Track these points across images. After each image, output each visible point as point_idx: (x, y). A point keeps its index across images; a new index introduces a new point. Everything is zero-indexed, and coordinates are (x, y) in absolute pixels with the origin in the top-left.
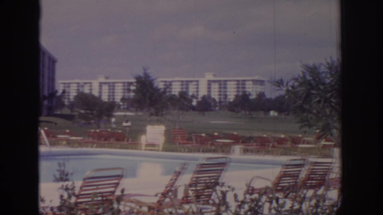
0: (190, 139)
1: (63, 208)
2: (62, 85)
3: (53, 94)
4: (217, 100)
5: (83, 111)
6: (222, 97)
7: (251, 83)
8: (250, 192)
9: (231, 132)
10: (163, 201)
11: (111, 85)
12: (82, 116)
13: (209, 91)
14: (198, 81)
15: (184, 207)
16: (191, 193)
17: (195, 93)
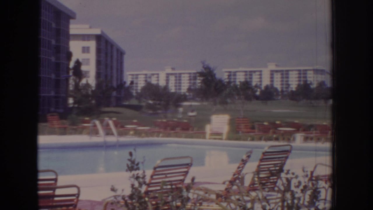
0: (253, 128)
1: (134, 196)
2: (130, 76)
3: (121, 85)
4: (280, 89)
5: (151, 102)
6: (284, 86)
7: (312, 72)
10: (231, 188)
11: (178, 75)
12: (150, 107)
13: (272, 81)
14: (261, 71)
15: (251, 195)
17: (259, 83)
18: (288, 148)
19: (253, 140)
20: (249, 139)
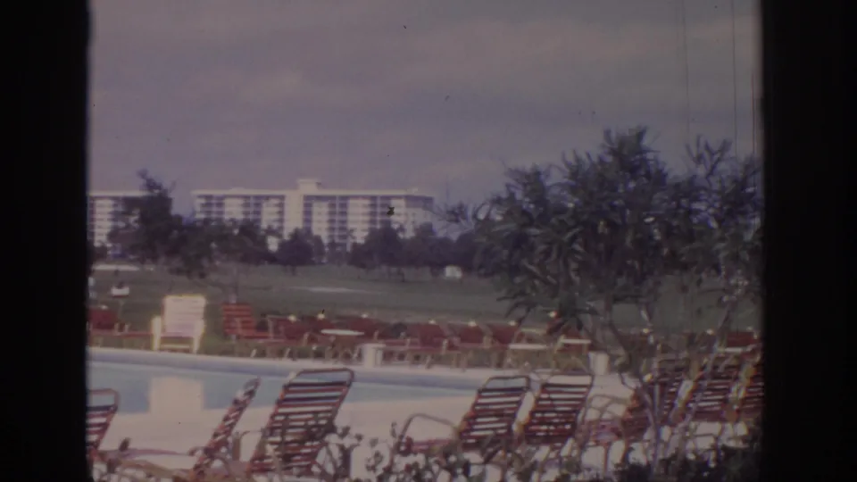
0: (262, 327)
6: (337, 233)
7: (402, 202)
8: (403, 448)
9: (354, 313)
10: (208, 465)
13: (308, 221)
14: (282, 198)
16: (270, 449)
17: (275, 225)
18: (344, 376)
19: (262, 354)
20: (254, 352)
